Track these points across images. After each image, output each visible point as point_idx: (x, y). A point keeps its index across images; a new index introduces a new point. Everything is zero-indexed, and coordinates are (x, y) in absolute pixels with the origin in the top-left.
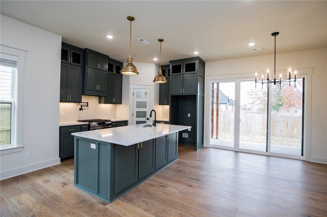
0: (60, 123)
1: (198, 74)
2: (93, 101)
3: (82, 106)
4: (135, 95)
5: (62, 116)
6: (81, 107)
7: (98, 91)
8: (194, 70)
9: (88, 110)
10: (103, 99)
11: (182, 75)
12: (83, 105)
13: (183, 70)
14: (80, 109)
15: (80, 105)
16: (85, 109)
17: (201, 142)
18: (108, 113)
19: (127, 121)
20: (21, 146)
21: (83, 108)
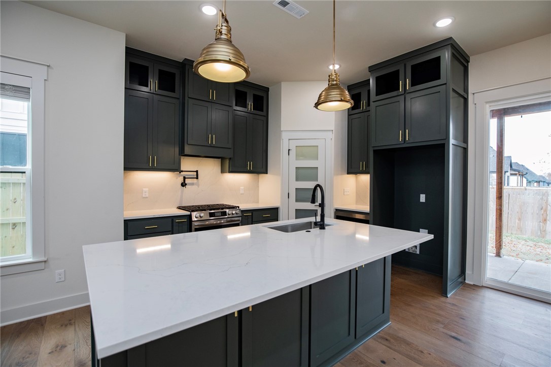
0: (124, 212)
1: (451, 86)
2: (209, 169)
3: (185, 178)
4: (293, 153)
5: (147, 197)
6: (184, 180)
7: (211, 146)
8: (438, 77)
9: (198, 185)
10: (227, 163)
11: (403, 97)
12: (187, 175)
13: (405, 83)
14: (184, 185)
15: (181, 175)
16: (192, 184)
17: (458, 271)
18: (242, 192)
19: (277, 208)
20: (43, 259)
21: (187, 181)
